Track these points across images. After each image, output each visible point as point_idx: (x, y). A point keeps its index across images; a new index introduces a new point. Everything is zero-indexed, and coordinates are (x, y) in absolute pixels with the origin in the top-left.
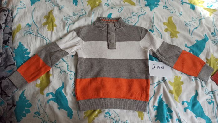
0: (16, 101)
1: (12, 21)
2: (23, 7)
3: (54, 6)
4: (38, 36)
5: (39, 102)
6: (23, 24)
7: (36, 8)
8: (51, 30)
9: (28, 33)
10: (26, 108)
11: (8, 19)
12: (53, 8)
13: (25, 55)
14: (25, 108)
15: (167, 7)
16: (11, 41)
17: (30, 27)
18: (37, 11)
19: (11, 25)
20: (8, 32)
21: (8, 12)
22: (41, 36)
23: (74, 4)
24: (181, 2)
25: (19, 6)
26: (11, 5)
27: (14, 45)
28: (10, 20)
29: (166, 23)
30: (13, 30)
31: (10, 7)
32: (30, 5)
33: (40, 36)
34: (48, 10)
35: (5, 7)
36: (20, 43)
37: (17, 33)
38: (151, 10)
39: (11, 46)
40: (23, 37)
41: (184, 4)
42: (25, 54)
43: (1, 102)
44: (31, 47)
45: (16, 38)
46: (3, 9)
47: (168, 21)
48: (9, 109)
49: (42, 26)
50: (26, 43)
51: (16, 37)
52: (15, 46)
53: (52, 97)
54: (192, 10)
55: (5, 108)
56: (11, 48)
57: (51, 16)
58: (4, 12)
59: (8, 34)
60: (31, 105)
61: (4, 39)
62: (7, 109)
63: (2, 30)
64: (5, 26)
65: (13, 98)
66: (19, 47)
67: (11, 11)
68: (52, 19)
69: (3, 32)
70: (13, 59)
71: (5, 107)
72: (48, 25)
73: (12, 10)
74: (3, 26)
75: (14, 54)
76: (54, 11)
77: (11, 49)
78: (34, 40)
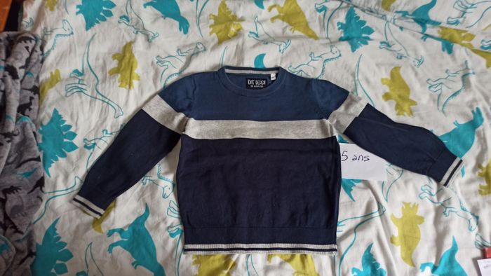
0: (37, 244)
1: (42, 62)
2: (68, 33)
3: (137, 32)
4: (96, 98)
5: (89, 249)
6: (66, 71)
7: (96, 36)
8: (127, 86)
9: (75, 91)
10: (58, 262)
11: (33, 57)
12: (133, 38)
13: (65, 140)
14: (55, 261)
15: (388, 45)
16: (35, 107)
17: (80, 78)
18: (99, 42)
19: (39, 72)
20: (30, 86)
21: (33, 42)
22: (104, 99)
23: (181, 30)
24: (422, 36)
25: (60, 31)
26: (43, 27)
27: (42, 116)
28: (38, 60)
29: (386, 79)
30: (42, 81)
31: (39, 32)
32: (84, 29)
33: (101, 97)
34: (123, 42)
35: (29, 32)
36: (55, 111)
37: (51, 90)
38: (353, 50)
39: (35, 117)
40: (63, 98)
41: (428, 39)
42: (65, 137)
43: (3, 246)
44: (79, 123)
45: (48, 99)
46: (24, 35)
47: (392, 75)
48: (18, 262)
49: (108, 75)
50: (70, 114)
51: (46, 97)
52: (44, 118)
53: (120, 239)
54: (445, 54)
55: (11, 260)
56: (34, 121)
57: (128, 55)
58: (25, 42)
59: (30, 90)
60: (71, 256)
61: (20, 101)
62: (15, 263)
63: (18, 81)
64: (26, 73)
65: (30, 237)
66: (52, 120)
67: (41, 41)
68: (129, 62)
69: (19, 87)
70: (36, 148)
71: (10, 257)
72: (122, 75)
73: (43, 37)
74: (21, 73)
75: (40, 136)
76: (136, 44)
77: (33, 125)
78: (87, 107)
